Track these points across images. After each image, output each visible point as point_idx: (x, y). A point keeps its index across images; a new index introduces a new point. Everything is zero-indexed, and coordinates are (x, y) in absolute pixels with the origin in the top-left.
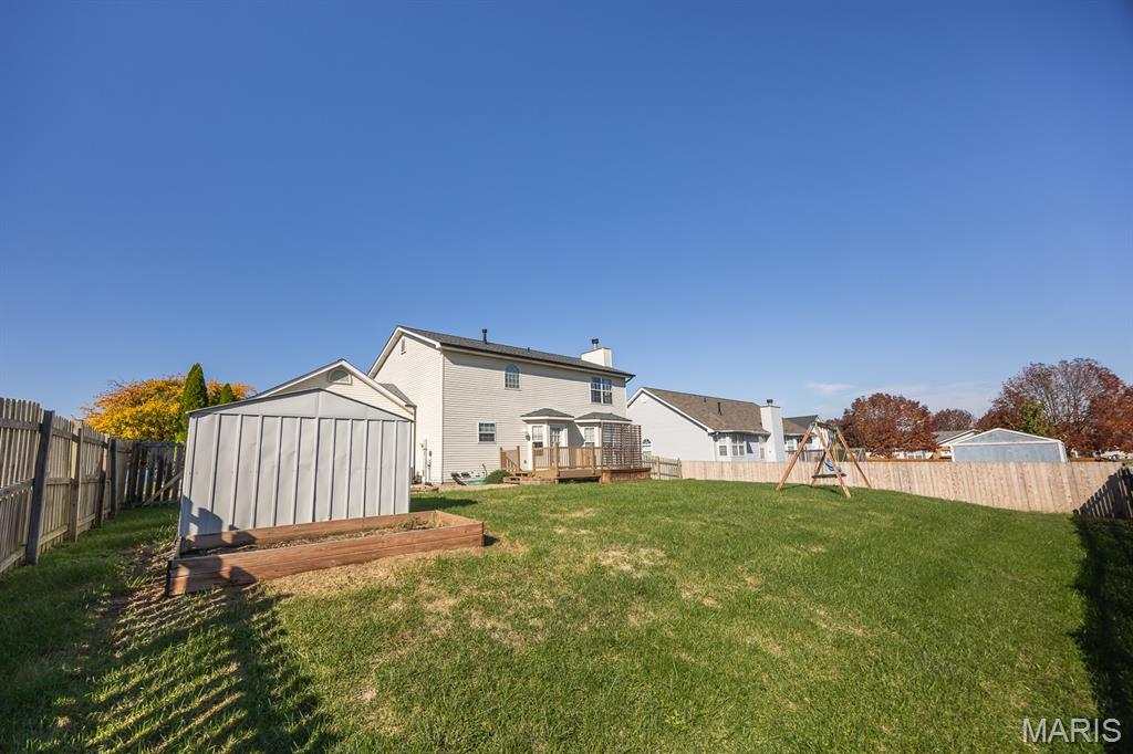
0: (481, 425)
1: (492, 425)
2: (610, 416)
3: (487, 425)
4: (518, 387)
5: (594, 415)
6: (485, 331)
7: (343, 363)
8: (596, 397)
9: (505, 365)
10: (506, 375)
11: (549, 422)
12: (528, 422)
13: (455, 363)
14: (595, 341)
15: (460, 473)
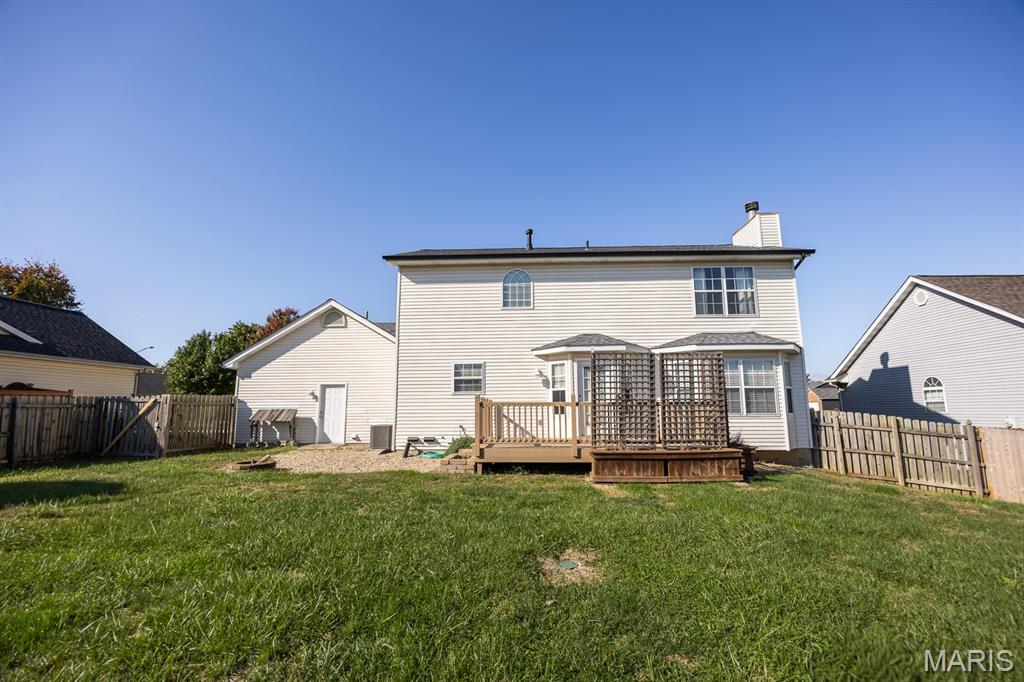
0: (457, 367)
1: (478, 366)
2: (753, 336)
3: (468, 366)
4: (528, 304)
5: (703, 338)
6: (530, 232)
7: (333, 304)
8: (709, 305)
9: (504, 273)
10: (505, 289)
11: (574, 355)
12: (546, 357)
13: (417, 282)
14: (753, 207)
15: (422, 438)
